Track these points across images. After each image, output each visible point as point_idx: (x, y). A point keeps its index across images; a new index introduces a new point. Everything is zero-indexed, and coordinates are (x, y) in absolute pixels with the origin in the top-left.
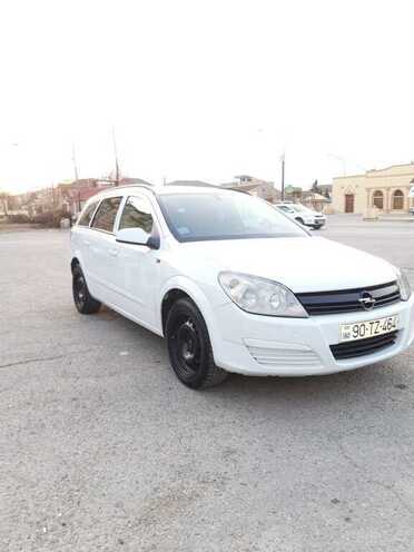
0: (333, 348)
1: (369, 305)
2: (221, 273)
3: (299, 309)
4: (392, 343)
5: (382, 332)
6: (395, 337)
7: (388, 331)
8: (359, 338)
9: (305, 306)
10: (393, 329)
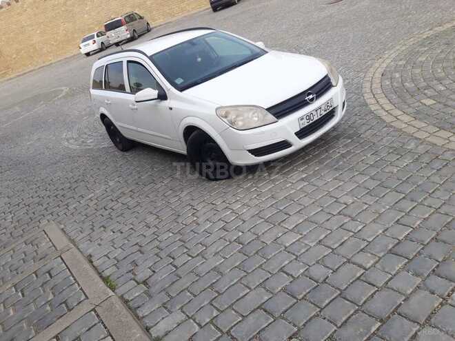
0: (297, 134)
1: (312, 100)
2: (217, 109)
3: (271, 117)
4: (333, 116)
5: (324, 113)
6: (334, 112)
7: (328, 111)
8: (311, 122)
9: (274, 115)
10: (331, 108)
